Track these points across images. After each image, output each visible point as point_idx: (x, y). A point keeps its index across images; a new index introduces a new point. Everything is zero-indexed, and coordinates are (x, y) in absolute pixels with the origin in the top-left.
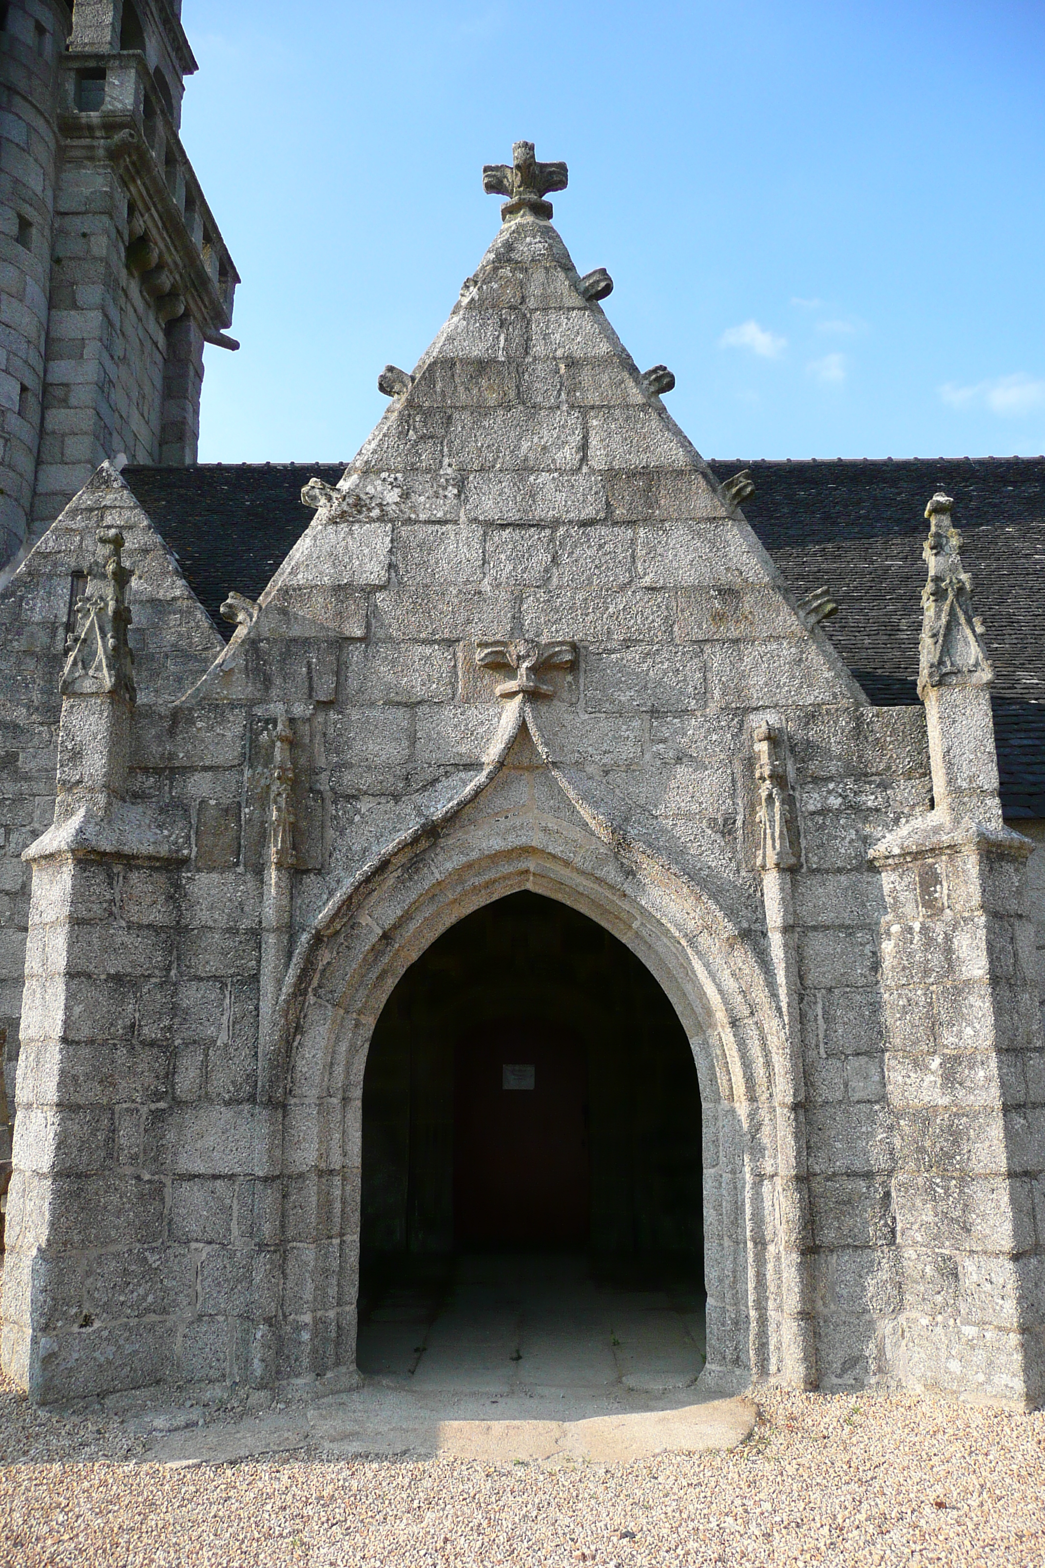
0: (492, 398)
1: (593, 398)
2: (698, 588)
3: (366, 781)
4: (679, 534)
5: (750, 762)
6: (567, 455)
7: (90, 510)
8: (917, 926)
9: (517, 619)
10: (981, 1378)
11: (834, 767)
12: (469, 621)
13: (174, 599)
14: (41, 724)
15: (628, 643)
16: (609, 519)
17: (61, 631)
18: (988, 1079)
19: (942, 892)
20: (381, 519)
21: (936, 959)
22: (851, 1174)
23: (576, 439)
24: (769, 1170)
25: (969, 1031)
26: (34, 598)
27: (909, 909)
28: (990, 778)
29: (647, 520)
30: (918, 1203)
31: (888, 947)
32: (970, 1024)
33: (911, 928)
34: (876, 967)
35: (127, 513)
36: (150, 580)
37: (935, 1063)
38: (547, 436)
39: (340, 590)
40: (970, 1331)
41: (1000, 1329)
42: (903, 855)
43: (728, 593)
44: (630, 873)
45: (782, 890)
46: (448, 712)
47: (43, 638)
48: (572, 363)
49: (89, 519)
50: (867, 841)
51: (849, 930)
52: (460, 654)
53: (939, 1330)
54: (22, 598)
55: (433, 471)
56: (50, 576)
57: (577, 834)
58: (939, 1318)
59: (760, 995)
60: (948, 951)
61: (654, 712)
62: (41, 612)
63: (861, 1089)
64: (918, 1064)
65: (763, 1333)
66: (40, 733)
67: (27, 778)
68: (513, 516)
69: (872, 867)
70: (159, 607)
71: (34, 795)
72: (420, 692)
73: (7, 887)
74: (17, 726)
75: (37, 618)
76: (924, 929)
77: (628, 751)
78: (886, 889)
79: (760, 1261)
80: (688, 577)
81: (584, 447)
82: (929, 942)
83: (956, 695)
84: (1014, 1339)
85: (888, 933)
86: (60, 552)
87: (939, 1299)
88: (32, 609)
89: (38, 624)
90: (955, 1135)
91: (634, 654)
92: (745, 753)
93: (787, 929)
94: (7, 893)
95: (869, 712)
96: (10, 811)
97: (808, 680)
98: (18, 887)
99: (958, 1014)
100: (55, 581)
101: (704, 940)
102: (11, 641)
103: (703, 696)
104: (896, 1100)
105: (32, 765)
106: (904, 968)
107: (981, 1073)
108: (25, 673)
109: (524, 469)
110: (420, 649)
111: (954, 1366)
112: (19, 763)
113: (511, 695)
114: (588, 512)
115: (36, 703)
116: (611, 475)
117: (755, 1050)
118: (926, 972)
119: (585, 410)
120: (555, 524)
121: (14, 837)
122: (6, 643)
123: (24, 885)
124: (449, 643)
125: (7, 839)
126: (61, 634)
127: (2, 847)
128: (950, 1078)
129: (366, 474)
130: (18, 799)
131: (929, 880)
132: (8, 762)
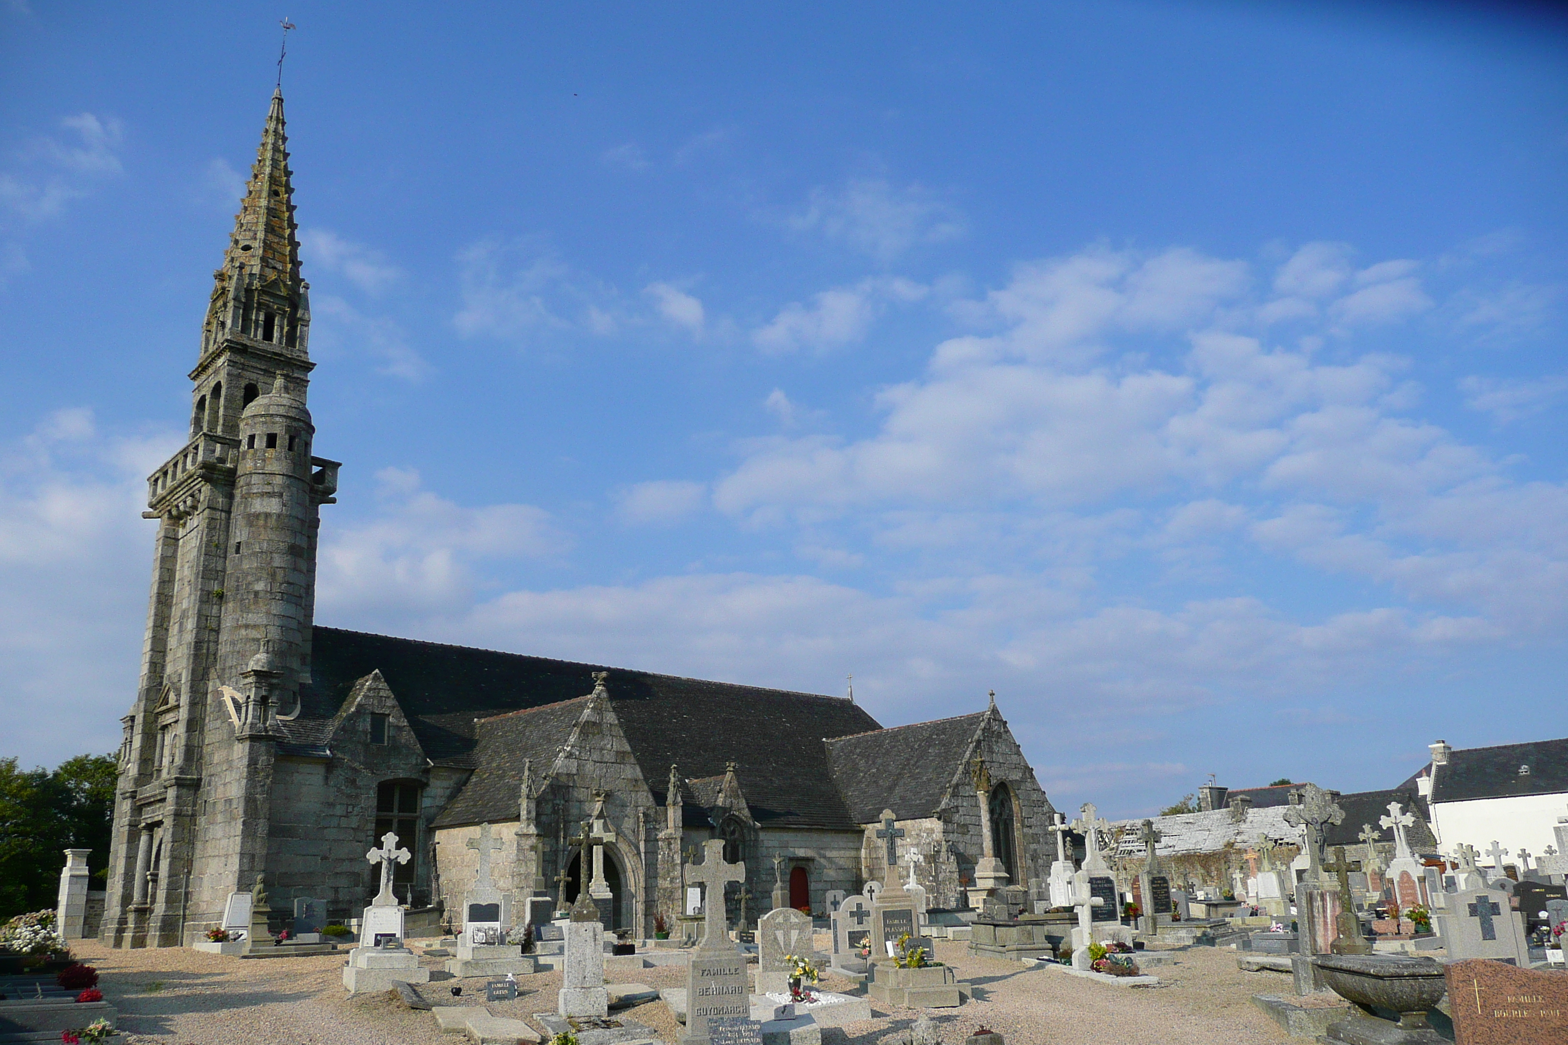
0: (596, 731)
1: (614, 734)
2: (631, 779)
3: (573, 818)
4: (628, 767)
5: (638, 818)
6: (609, 746)
7: (375, 689)
8: (666, 853)
9: (600, 784)
11: (652, 819)
12: (592, 784)
13: (404, 727)
14: (364, 769)
15: (619, 790)
16: (616, 763)
17: (369, 734)
19: (672, 846)
20: (575, 758)
21: (670, 859)
22: (651, 901)
23: (611, 743)
26: (359, 722)
27: (664, 849)
28: (681, 825)
29: (623, 763)
31: (660, 856)
34: (657, 860)
35: (387, 692)
36: (396, 718)
37: (669, 879)
38: (606, 742)
39: (568, 775)
42: (664, 839)
43: (636, 781)
45: (643, 845)
46: (587, 803)
47: (363, 737)
48: (611, 725)
49: (375, 693)
50: (657, 835)
51: (653, 853)
52: (590, 791)
54: (355, 721)
55: (585, 747)
56: (364, 714)
59: (640, 865)
60: (673, 858)
61: (622, 806)
62: (362, 727)
63: (654, 884)
64: (665, 879)
65: (636, 932)
66: (363, 772)
67: (359, 788)
68: (600, 760)
69: (657, 840)
70: (399, 729)
71: (362, 795)
72: (582, 799)
75: (361, 729)
77: (617, 814)
78: (662, 845)
79: (636, 918)
80: (629, 777)
81: (612, 745)
82: (669, 856)
83: (676, 807)
86: (366, 704)
88: (359, 726)
89: (361, 732)
90: (672, 892)
91: (619, 793)
92: (638, 816)
93: (645, 853)
94: (353, 828)
95: (658, 808)
96: (354, 800)
97: (648, 800)
100: (366, 716)
101: (628, 854)
103: (631, 803)
104: (660, 887)
105: (361, 784)
106: (663, 861)
108: (358, 750)
109: (602, 749)
110: (583, 789)
112: (357, 783)
113: (599, 801)
114: (613, 761)
115: (362, 761)
116: (617, 752)
117: (637, 877)
118: (668, 862)
119: (613, 736)
120: (607, 763)
121: (355, 809)
122: (351, 738)
123: (358, 826)
124: (587, 788)
125: (353, 810)
126: (369, 736)
127: (351, 812)
128: (671, 882)
129: (572, 747)
130: (357, 796)
131: (670, 844)
132: (354, 782)
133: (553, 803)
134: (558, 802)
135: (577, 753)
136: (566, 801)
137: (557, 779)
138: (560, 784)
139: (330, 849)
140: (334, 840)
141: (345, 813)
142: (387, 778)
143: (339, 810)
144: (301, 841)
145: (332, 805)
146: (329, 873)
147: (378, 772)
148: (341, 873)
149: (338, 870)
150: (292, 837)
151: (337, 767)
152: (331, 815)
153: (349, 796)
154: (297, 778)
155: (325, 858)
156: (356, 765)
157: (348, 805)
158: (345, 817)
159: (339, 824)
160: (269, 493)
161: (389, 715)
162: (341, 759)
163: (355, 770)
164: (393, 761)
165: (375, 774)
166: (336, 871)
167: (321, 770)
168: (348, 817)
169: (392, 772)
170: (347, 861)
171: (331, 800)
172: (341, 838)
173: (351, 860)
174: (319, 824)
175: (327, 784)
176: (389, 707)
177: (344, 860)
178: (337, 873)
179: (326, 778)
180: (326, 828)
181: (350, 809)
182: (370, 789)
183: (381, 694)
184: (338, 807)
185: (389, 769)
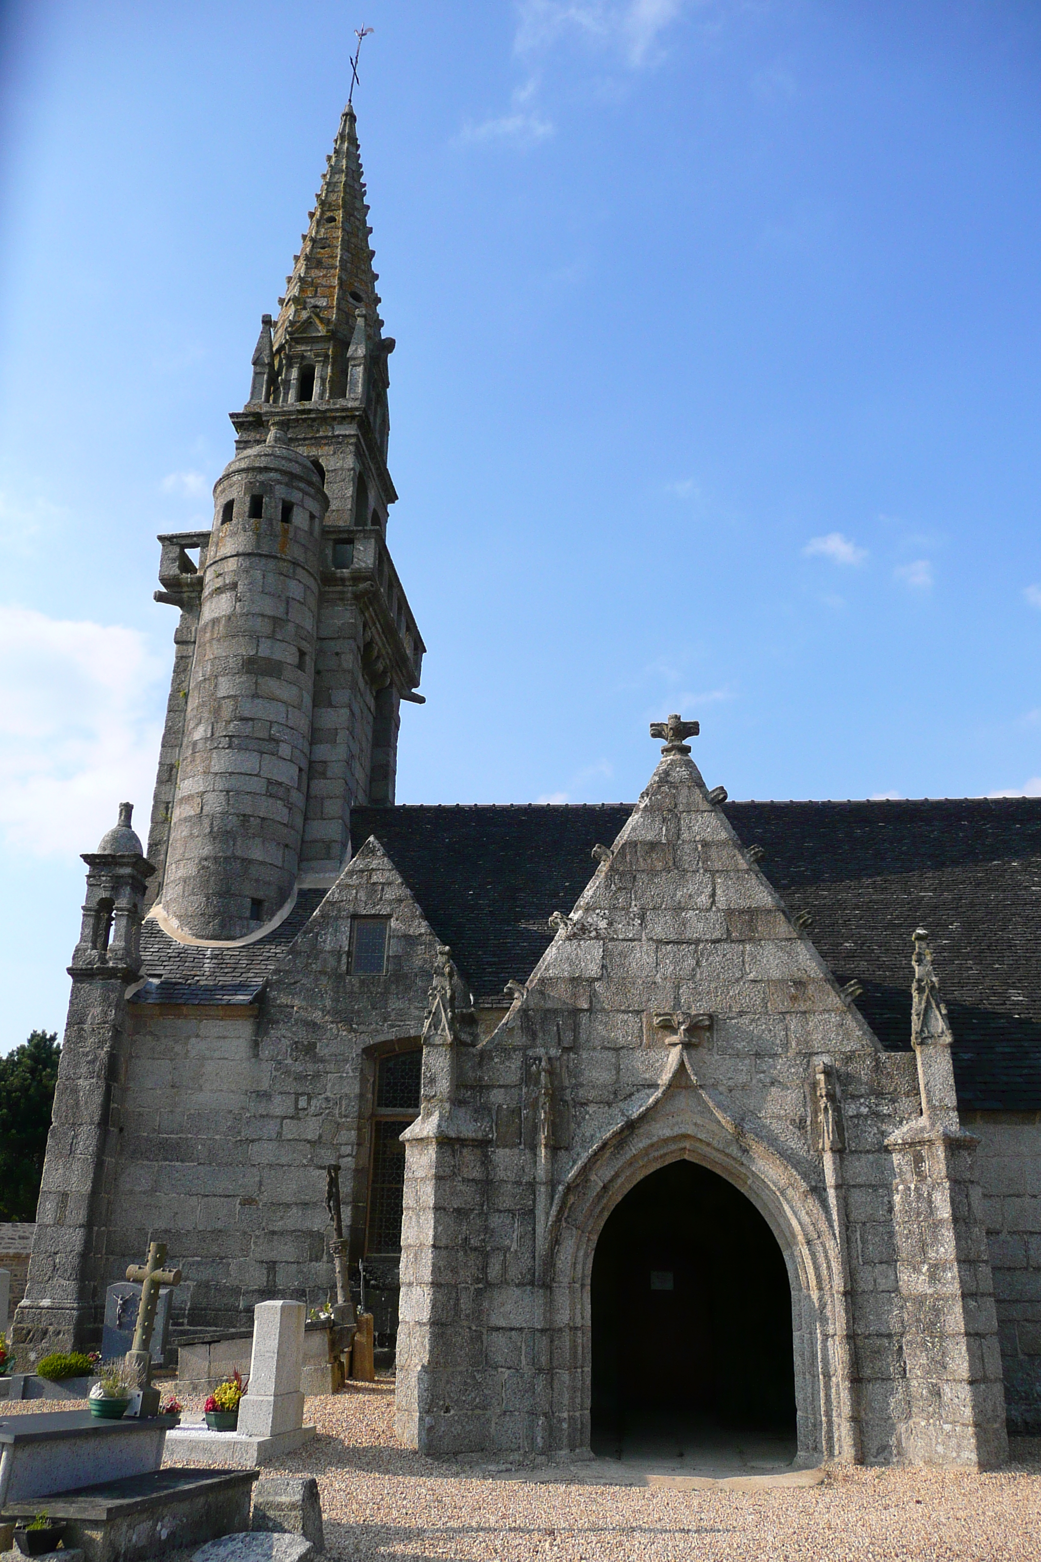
0: (659, 865)
1: (718, 866)
2: (783, 981)
3: (592, 1095)
4: (770, 948)
5: (814, 1085)
6: (703, 900)
7: (362, 871)
8: (913, 1187)
9: (677, 998)
10: (954, 1454)
11: (863, 1089)
12: (649, 1000)
13: (421, 935)
14: (332, 1022)
15: (741, 1014)
16: (729, 939)
17: (344, 956)
18: (953, 1278)
19: (926, 1166)
20: (597, 938)
21: (923, 1206)
22: (880, 1335)
23: (709, 889)
24: (831, 1332)
25: (942, 1249)
26: (325, 934)
27: (908, 1176)
28: (951, 1100)
29: (751, 940)
30: (918, 1353)
31: (897, 1198)
32: (943, 1246)
33: (909, 1188)
34: (891, 1210)
35: (387, 874)
36: (403, 921)
37: (925, 1268)
38: (691, 888)
39: (574, 981)
40: (948, 1427)
41: (963, 1425)
42: (904, 1144)
43: (799, 984)
44: (745, 1151)
45: (834, 1163)
46: (638, 1053)
47: (332, 962)
48: (705, 844)
49: (362, 878)
50: (884, 1134)
51: (875, 1188)
52: (644, 1020)
53: (931, 1428)
54: (318, 934)
55: (626, 909)
56: (337, 918)
57: (714, 1127)
58: (931, 1421)
59: (823, 1226)
60: (930, 1202)
61: (757, 1055)
62: (330, 943)
63: (883, 1284)
64: (916, 1270)
65: (830, 1431)
66: (331, 1029)
67: (322, 1061)
68: (673, 937)
69: (887, 1150)
70: (410, 940)
71: (327, 1073)
72: (621, 1041)
73: (309, 1138)
74: (315, 1024)
75: (328, 948)
76: (917, 1189)
77: (743, 1078)
78: (896, 1163)
79: (827, 1387)
80: (776, 974)
81: (713, 895)
82: (919, 1196)
83: (931, 1050)
84: (971, 1430)
85: (897, 1191)
86: (342, 901)
87: (931, 1409)
88: (324, 942)
89: (329, 952)
90: (937, 1312)
91: (746, 1020)
92: (811, 1080)
93: (838, 1187)
94: (309, 1142)
95: (883, 1056)
96: (311, 1084)
97: (847, 1035)
98: (317, 1138)
99: (936, 1240)
100: (340, 922)
101: (790, 1192)
102: (311, 964)
103: (786, 1045)
104: (904, 1291)
105: (326, 1051)
106: (906, 1212)
107: (949, 1275)
108: (321, 986)
109: (679, 909)
110: (621, 1016)
111: (940, 1449)
112: (317, 1050)
113: (674, 1044)
114: (717, 935)
115: (328, 1008)
116: (729, 912)
117: (822, 1260)
118: (919, 1214)
119: (713, 873)
120: (697, 942)
121: (314, 1102)
122: (307, 965)
123: (320, 1137)
124: (638, 1012)
125: (309, 1103)
126: (344, 959)
127: (305, 1109)
128: (933, 1277)
129: (587, 910)
130: (317, 1076)
131: (918, 1160)
132: (310, 1049)
133: (525, 1056)
134: (540, 1051)
135: (603, 924)
136: (566, 1050)
137: (542, 993)
138: (549, 1005)
139: (261, 1183)
140: (271, 1166)
141: (291, 1111)
142: (381, 1038)
143: (280, 1106)
144: (199, 1167)
145: (264, 1096)
146: (257, 1233)
147: (362, 1028)
148: (282, 1233)
149: (278, 1226)
150: (182, 1161)
151: (278, 1022)
152: (262, 1116)
153: (300, 1078)
154: (196, 1047)
155: (248, 1201)
156: (317, 1016)
157: (298, 1095)
158: (292, 1118)
159: (280, 1134)
160: (219, 588)
161: (389, 917)
162: (287, 1006)
163: (313, 1026)
164: (395, 1004)
165: (355, 1031)
166: (271, 1228)
167: (244, 1029)
168: (299, 1119)
169: (392, 1026)
170: (295, 1210)
171: (265, 1086)
172: (283, 1160)
173: (305, 1205)
174: (239, 1133)
175: (256, 1056)
176: (390, 902)
177: (288, 1206)
178: (273, 1233)
179: (256, 1045)
180: (253, 1141)
181: (302, 1103)
182: (346, 1061)
183: (374, 879)
184: (277, 1099)
185: (385, 1020)
